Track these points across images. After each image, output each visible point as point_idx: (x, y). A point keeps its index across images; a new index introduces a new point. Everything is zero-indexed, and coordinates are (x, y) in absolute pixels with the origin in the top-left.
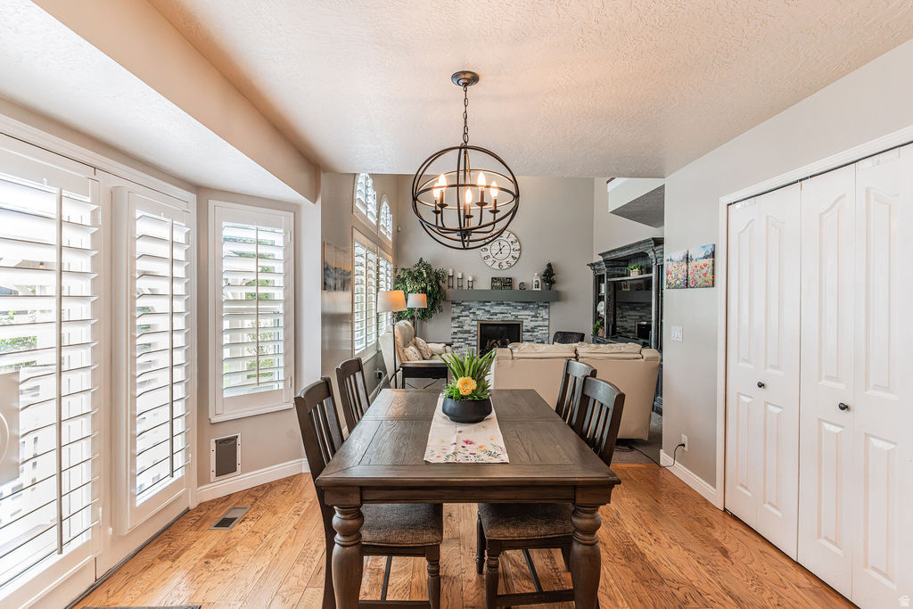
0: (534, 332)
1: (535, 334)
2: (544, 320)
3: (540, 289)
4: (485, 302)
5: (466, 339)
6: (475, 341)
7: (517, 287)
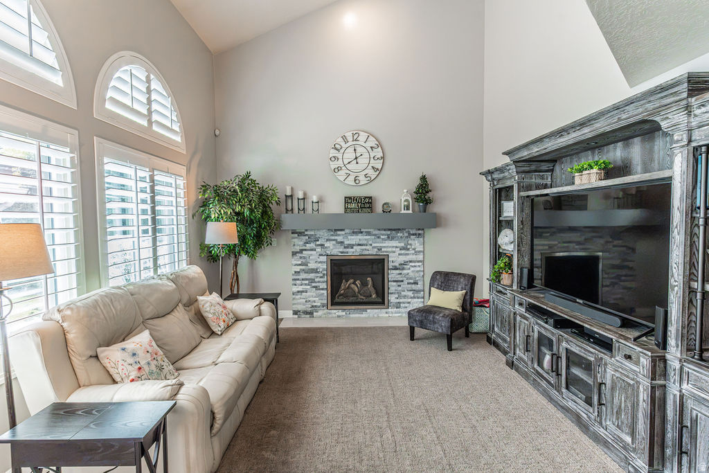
0: (403, 269)
1: (405, 272)
2: (417, 253)
3: (410, 212)
4: (336, 230)
5: (312, 281)
6: (324, 284)
7: (379, 208)
